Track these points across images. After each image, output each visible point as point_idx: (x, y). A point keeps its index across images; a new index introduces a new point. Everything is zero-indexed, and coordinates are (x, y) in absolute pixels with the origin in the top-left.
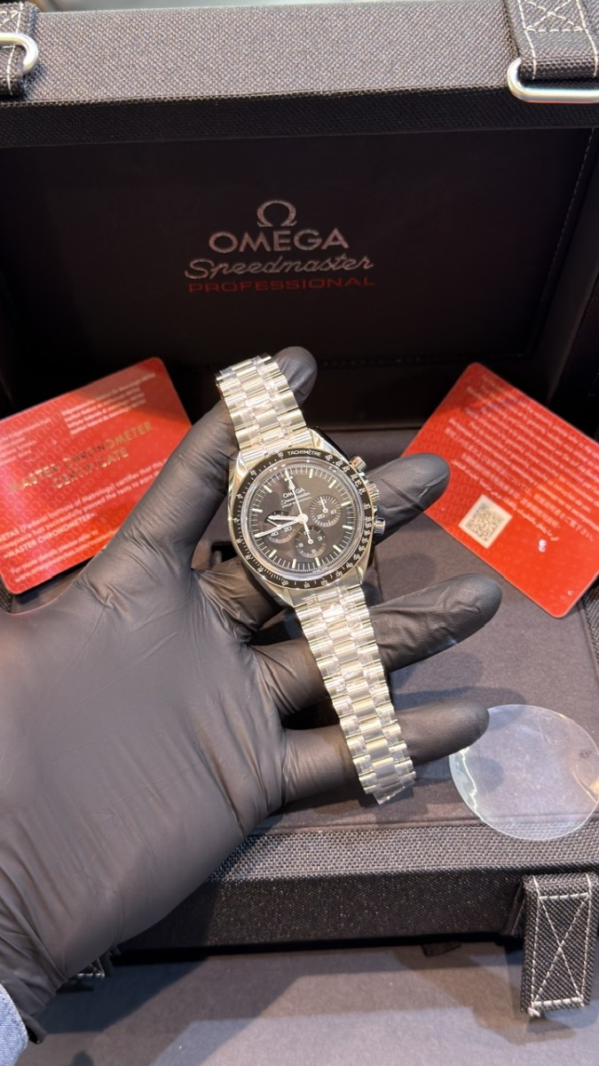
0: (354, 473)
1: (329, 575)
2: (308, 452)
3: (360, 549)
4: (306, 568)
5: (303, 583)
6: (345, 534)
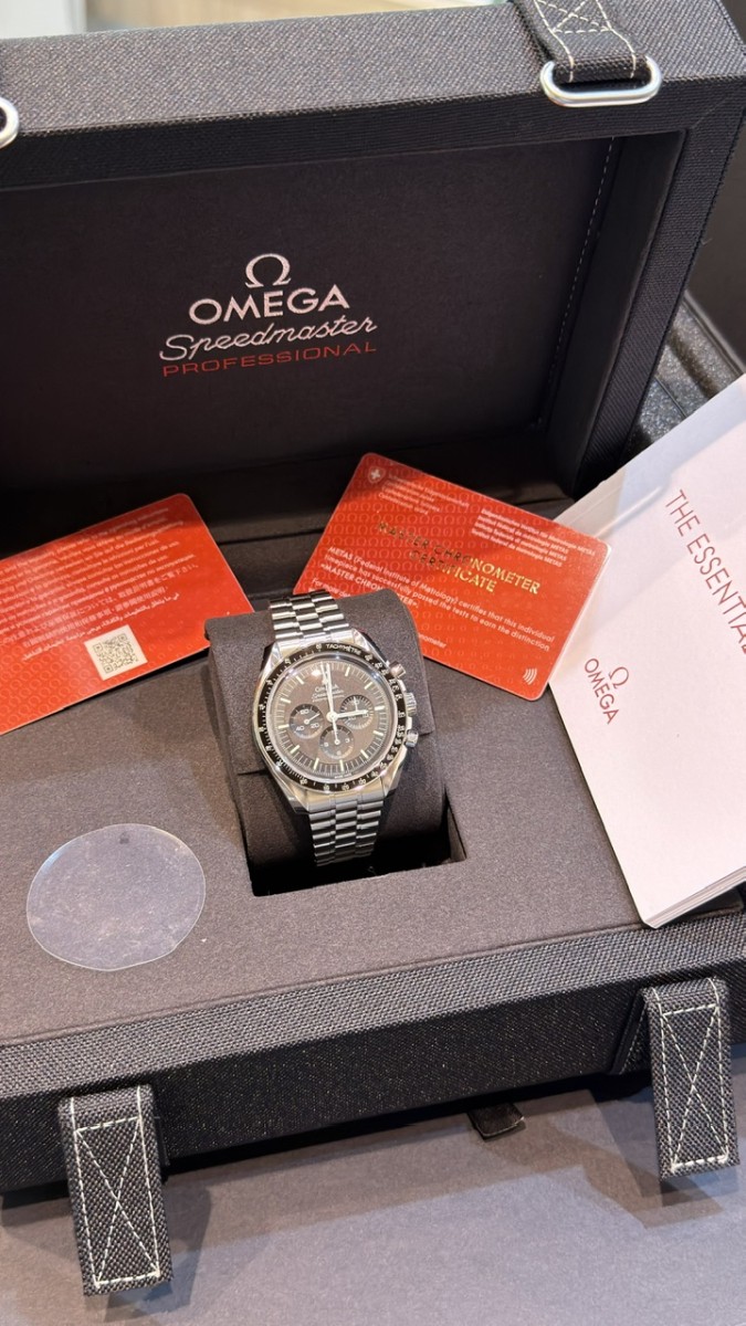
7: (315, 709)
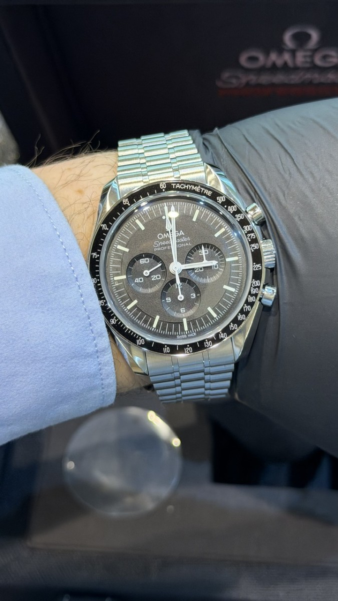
0: (249, 224)
1: (195, 344)
2: (197, 189)
3: (240, 317)
4: (170, 330)
5: (162, 346)
6: (224, 296)
7: (157, 259)
